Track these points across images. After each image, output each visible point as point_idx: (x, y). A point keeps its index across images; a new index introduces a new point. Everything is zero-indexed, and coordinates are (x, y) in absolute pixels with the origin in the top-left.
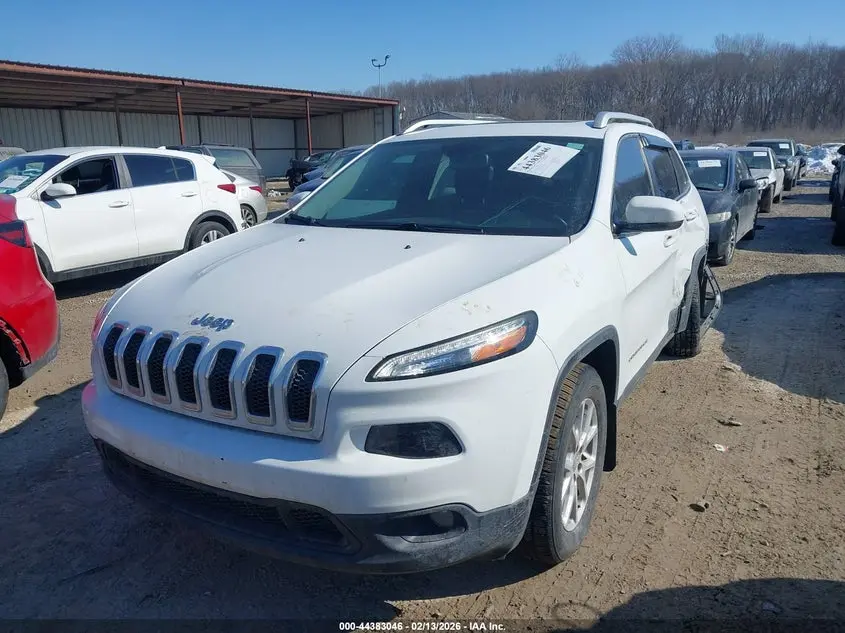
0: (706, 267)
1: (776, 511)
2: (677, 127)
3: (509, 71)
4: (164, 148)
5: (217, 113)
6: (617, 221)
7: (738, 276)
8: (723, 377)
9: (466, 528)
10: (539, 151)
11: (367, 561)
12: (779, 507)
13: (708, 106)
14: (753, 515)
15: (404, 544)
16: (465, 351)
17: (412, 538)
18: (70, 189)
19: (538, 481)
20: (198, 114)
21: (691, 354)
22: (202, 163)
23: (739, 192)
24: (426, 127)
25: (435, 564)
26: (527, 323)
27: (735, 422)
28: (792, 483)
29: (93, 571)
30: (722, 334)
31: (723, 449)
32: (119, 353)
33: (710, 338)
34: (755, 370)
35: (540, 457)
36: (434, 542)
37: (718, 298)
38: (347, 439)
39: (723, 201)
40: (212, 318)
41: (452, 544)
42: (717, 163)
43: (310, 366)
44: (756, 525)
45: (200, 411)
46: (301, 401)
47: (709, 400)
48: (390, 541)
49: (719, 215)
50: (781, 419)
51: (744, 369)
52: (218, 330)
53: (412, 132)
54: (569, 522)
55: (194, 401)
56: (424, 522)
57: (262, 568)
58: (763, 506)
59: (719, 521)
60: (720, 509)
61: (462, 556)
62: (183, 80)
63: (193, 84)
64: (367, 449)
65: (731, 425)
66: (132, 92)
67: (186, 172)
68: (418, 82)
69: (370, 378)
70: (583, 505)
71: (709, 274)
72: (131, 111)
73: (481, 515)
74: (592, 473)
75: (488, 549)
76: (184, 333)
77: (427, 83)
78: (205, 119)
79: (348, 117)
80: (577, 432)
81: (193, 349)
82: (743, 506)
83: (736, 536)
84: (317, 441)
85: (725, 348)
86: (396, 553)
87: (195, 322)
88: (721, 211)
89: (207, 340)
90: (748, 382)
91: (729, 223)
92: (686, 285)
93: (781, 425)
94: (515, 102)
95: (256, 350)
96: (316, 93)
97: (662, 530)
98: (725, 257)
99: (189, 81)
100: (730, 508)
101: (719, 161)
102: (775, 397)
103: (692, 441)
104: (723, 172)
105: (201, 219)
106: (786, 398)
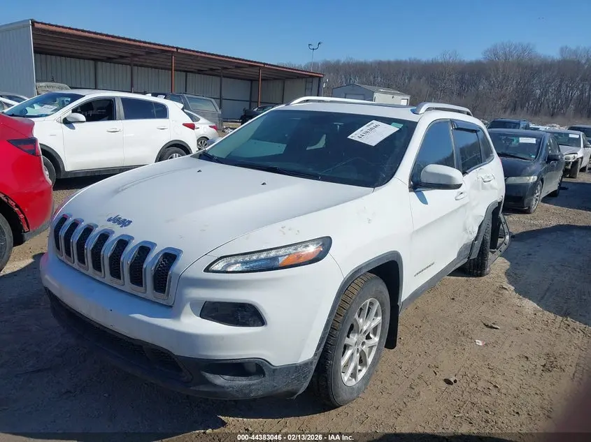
0: (501, 215)
1: (504, 391)
2: (525, 109)
3: (408, 60)
4: (150, 95)
5: (200, 72)
6: (415, 179)
7: (536, 222)
8: (499, 293)
9: (264, 375)
10: (372, 126)
11: (197, 388)
12: (507, 389)
13: (550, 96)
14: (487, 391)
15: (220, 380)
16: (275, 258)
17: (227, 377)
18: (82, 118)
19: (321, 350)
20: (186, 72)
21: (481, 275)
22: (174, 107)
23: (547, 163)
24: (307, 101)
25: (240, 397)
26: (323, 245)
27: (495, 326)
28: (522, 373)
29: (39, 371)
30: (509, 263)
31: (480, 343)
32: (62, 233)
33: (498, 264)
34: (523, 292)
35: (324, 333)
36: (241, 382)
37: (507, 237)
38: (188, 308)
39: (533, 168)
40: (120, 218)
41: (254, 384)
42: (533, 141)
43: (170, 257)
44: (486, 399)
45: (104, 278)
46: (162, 279)
47: (484, 308)
48: (210, 376)
49: (528, 178)
50: (530, 328)
51: (516, 290)
52: (122, 227)
53: (297, 104)
54: (349, 380)
55: (101, 271)
56: (238, 368)
57: (145, 384)
58: (496, 387)
59: (461, 393)
60: (464, 384)
61: (260, 393)
62: (177, 48)
63: (183, 51)
64: (201, 316)
65: (492, 327)
66: (143, 53)
67: (162, 112)
68: (342, 62)
69: (207, 270)
70: (364, 371)
71: (503, 220)
72: (141, 66)
73: (274, 368)
74: (374, 349)
75: (279, 391)
76: (102, 225)
77: (348, 63)
78: (190, 75)
79: (288, 83)
80: (361, 320)
81: (104, 237)
82: (481, 384)
83: (470, 405)
84: (171, 307)
85: (507, 274)
86: (215, 385)
87: (109, 220)
88: (530, 175)
89: (113, 232)
90: (516, 299)
91: (535, 184)
92: (480, 227)
93: (529, 332)
94: (409, 81)
95: (139, 243)
96: (267, 64)
97: (419, 393)
98: (529, 208)
99: (181, 49)
100: (472, 385)
101: (535, 139)
102: (531, 312)
103: (462, 335)
104: (536, 147)
105: (168, 145)
106: (539, 314)
